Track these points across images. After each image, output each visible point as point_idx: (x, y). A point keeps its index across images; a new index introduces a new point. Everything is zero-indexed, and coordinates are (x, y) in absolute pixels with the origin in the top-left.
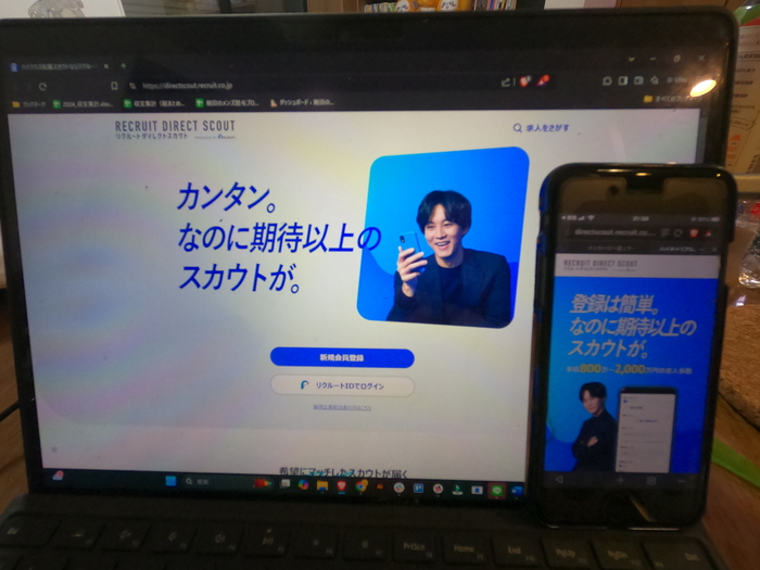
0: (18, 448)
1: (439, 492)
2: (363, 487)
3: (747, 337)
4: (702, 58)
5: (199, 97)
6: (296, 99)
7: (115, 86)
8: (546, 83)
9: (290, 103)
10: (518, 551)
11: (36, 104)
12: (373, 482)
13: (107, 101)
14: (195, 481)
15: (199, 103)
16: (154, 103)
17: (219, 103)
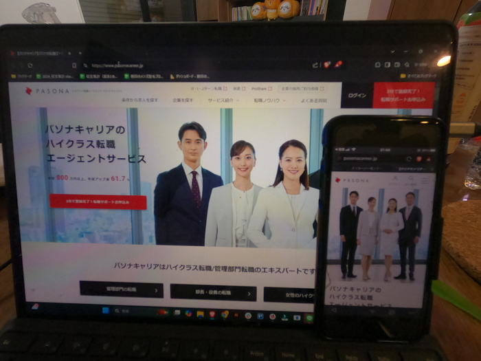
0: (10, 287)
1: (273, 319)
2: (225, 315)
3: (469, 221)
4: (436, 51)
5: (126, 73)
6: (186, 74)
7: (74, 66)
8: (341, 66)
9: (182, 76)
10: (322, 357)
11: (26, 76)
12: (232, 312)
13: (69, 75)
14: (120, 311)
15: (126, 76)
16: (98, 76)
17: (139, 76)
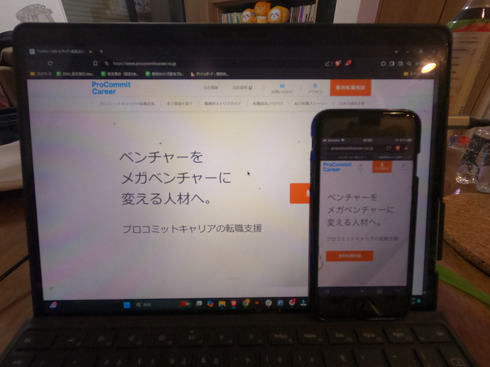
0: (28, 287)
1: (293, 304)
2: (246, 303)
3: (462, 211)
4: (434, 52)
5: (148, 71)
6: (206, 72)
7: (95, 63)
8: (350, 65)
9: (202, 74)
10: (342, 335)
12: (253, 300)
13: (90, 72)
14: (142, 305)
15: (148, 74)
16: (120, 74)
17: (160, 74)
